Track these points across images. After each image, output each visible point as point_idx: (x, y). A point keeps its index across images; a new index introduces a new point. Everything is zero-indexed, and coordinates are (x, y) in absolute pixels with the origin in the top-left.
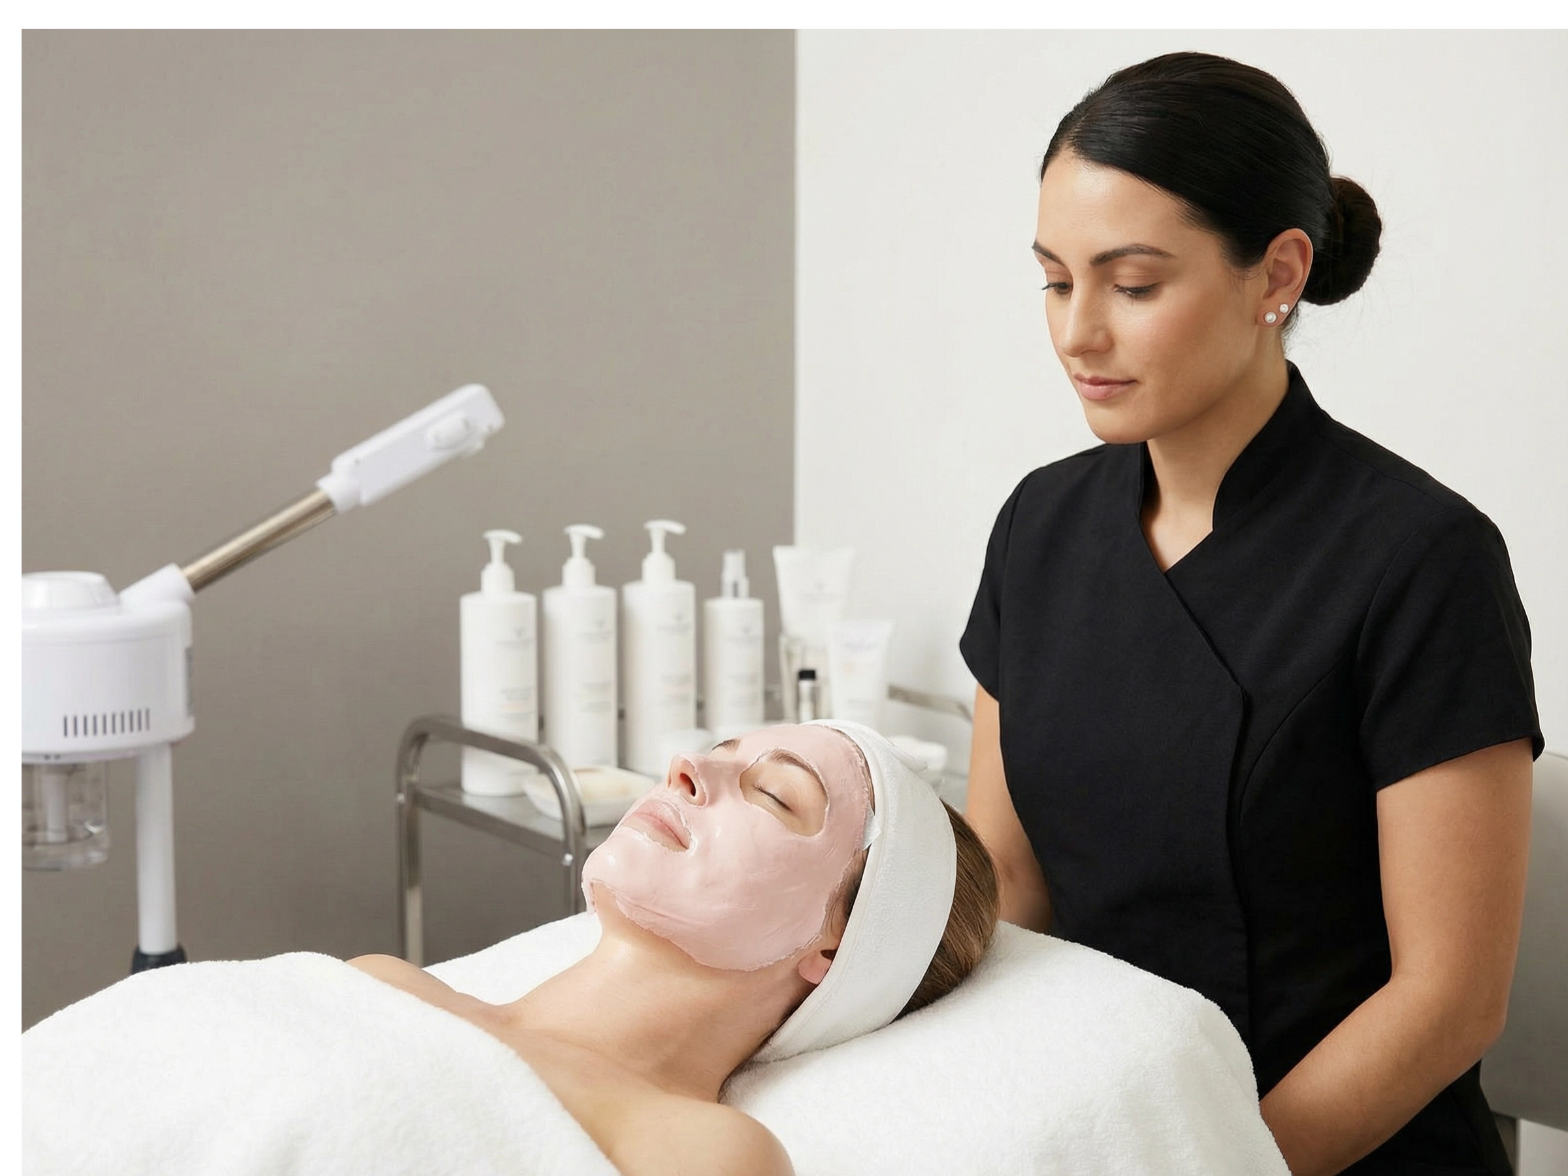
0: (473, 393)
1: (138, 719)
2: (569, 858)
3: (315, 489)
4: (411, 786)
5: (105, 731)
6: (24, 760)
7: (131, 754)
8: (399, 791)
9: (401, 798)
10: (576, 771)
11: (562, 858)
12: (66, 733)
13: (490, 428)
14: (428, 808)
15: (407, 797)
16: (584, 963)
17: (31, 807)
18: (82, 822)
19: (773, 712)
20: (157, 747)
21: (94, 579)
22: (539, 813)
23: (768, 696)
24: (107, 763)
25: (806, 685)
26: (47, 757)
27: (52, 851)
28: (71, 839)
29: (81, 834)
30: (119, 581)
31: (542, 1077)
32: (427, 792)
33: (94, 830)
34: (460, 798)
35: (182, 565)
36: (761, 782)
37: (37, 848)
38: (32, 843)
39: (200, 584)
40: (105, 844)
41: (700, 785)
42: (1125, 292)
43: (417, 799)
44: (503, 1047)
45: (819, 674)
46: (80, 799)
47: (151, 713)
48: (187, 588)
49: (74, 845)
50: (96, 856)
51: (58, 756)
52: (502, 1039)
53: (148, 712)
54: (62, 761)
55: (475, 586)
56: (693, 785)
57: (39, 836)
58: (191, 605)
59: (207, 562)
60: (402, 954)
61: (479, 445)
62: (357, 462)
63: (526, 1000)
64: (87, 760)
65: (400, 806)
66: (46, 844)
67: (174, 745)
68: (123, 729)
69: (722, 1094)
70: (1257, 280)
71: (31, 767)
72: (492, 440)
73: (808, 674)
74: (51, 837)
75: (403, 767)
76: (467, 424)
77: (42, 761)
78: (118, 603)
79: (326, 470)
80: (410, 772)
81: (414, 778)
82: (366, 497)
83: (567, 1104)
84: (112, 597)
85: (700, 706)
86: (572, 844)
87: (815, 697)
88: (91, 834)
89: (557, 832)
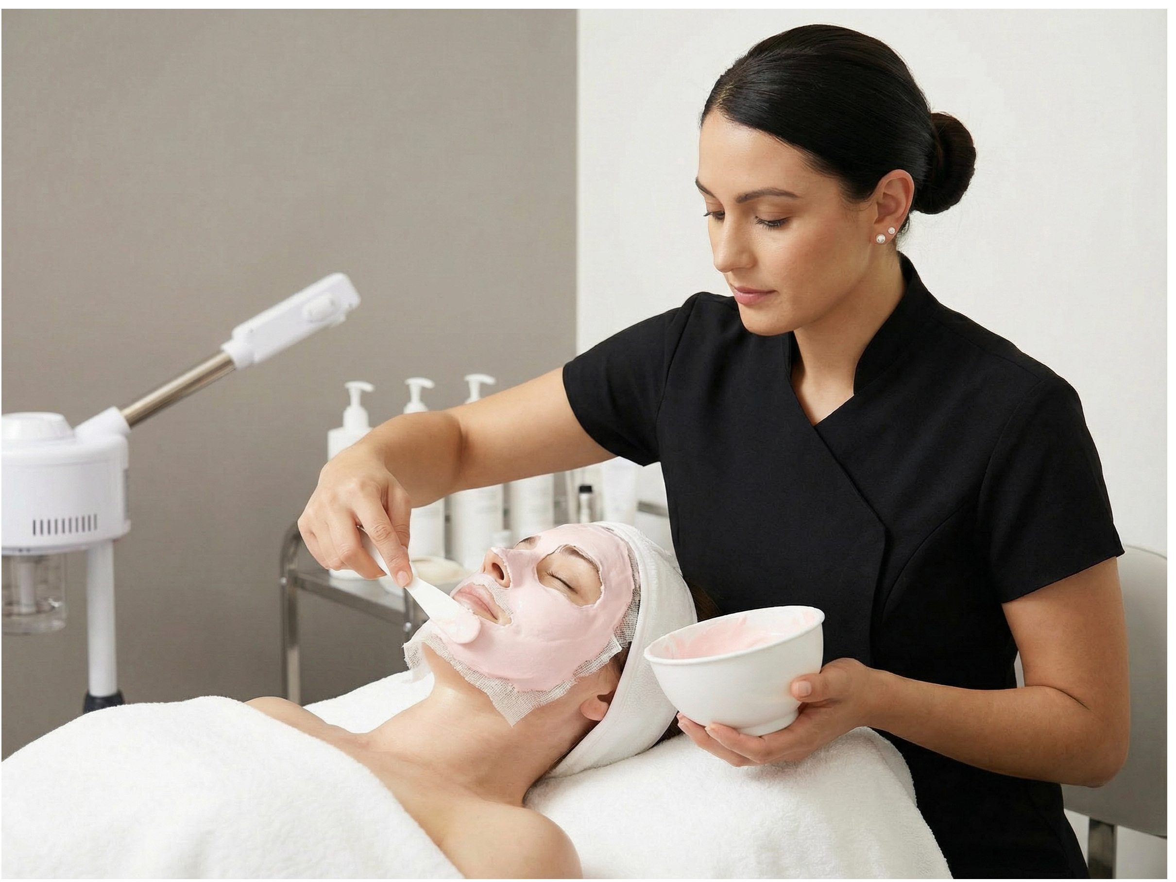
0: (338, 279)
1: (88, 522)
2: (408, 625)
3: (219, 352)
4: (291, 572)
5: (64, 531)
6: (3, 553)
7: (83, 548)
8: (282, 576)
9: (284, 581)
10: (413, 561)
11: (403, 625)
12: (34, 533)
13: (350, 305)
14: (303, 587)
15: (288, 581)
16: (421, 705)
17: (9, 587)
18: (46, 599)
19: (560, 517)
20: (103, 543)
21: (56, 418)
22: (387, 593)
23: (557, 504)
24: (65, 555)
25: (584, 497)
26: (21, 550)
27: (24, 620)
28: (39, 611)
29: (46, 607)
30: (75, 418)
31: (389, 788)
32: (302, 576)
33: (56, 605)
34: (328, 580)
35: (121, 407)
36: (553, 569)
37: (14, 618)
38: (10, 615)
39: (134, 421)
40: (64, 615)
41: (508, 571)
42: (763, 223)
43: (296, 581)
44: (360, 766)
45: (594, 488)
46: (45, 581)
47: (98, 517)
48: (125, 425)
49: (43, 616)
50: (57, 624)
51: (28, 550)
52: (359, 759)
53: (95, 516)
54: (32, 553)
55: (338, 423)
56: (502, 571)
57: (15, 609)
58: (128, 437)
59: (138, 406)
60: (285, 695)
61: (342, 318)
62: (252, 331)
63: (379, 729)
64: (49, 552)
65: (283, 587)
66: (19, 615)
67: (115, 541)
68: (77, 530)
69: (525, 802)
70: (868, 210)
71: (9, 558)
72: (351, 314)
73: (586, 489)
74: (24, 610)
75: (285, 558)
76: (333, 303)
77: (17, 553)
78: (74, 436)
79: (228, 337)
80: (291, 560)
81: (292, 567)
82: (258, 357)
83: (407, 808)
84: (69, 431)
85: (506, 513)
86: (412, 614)
87: (591, 506)
88: (53, 608)
89: (400, 606)
